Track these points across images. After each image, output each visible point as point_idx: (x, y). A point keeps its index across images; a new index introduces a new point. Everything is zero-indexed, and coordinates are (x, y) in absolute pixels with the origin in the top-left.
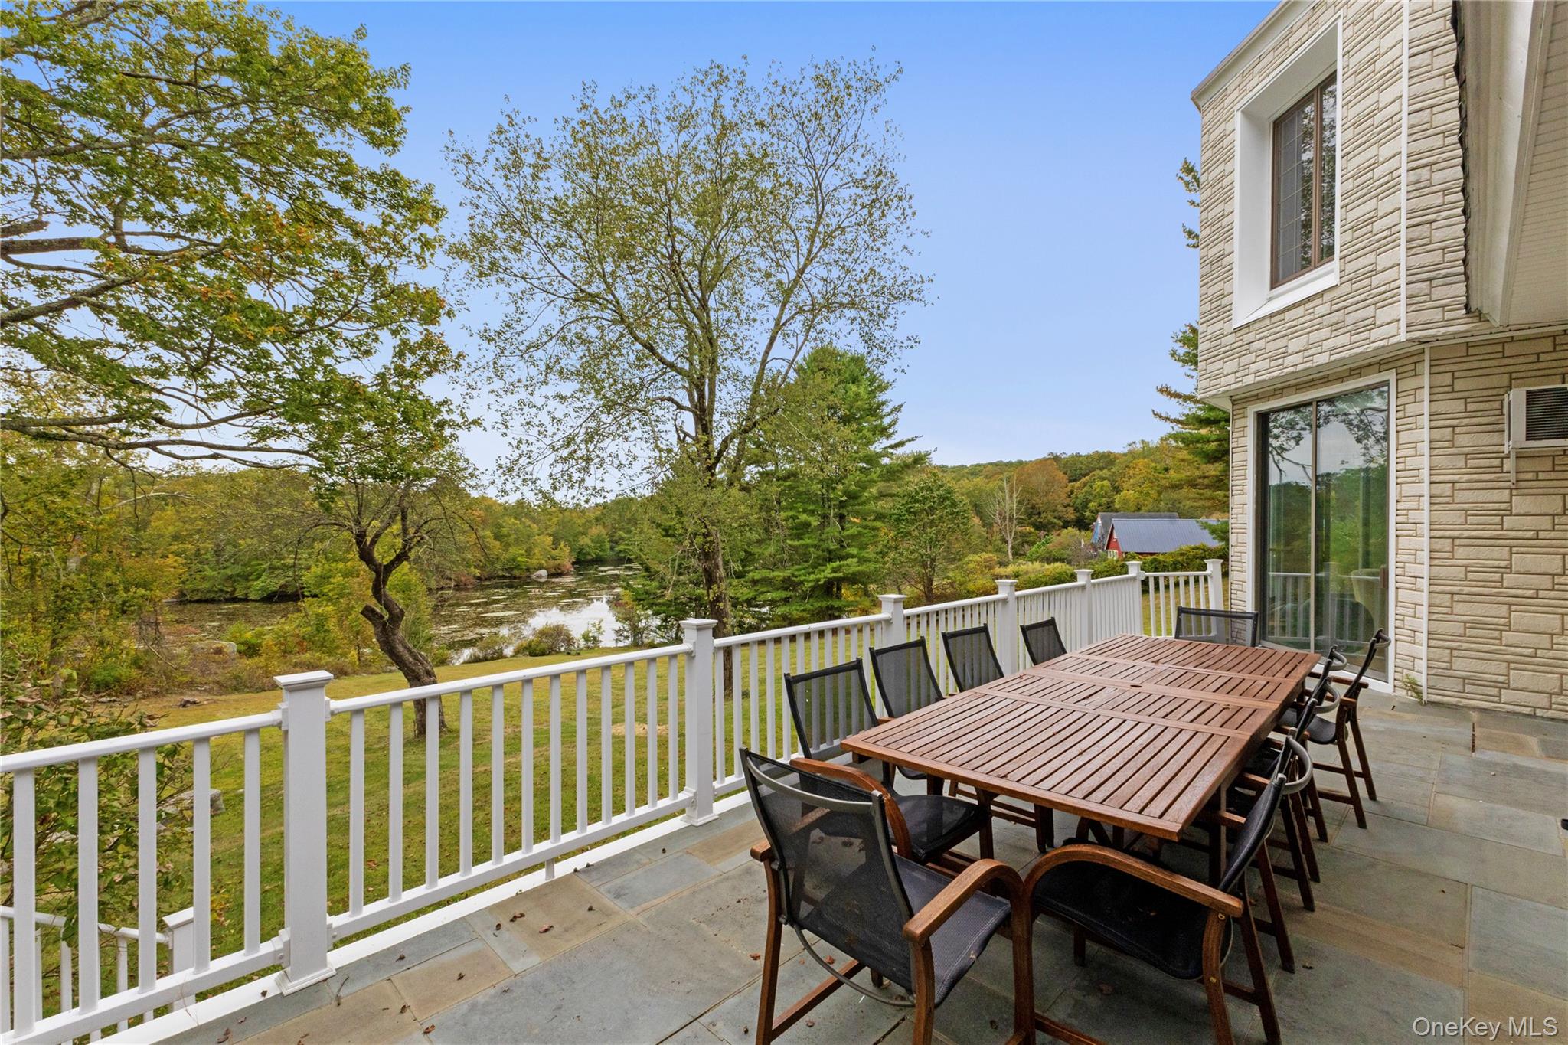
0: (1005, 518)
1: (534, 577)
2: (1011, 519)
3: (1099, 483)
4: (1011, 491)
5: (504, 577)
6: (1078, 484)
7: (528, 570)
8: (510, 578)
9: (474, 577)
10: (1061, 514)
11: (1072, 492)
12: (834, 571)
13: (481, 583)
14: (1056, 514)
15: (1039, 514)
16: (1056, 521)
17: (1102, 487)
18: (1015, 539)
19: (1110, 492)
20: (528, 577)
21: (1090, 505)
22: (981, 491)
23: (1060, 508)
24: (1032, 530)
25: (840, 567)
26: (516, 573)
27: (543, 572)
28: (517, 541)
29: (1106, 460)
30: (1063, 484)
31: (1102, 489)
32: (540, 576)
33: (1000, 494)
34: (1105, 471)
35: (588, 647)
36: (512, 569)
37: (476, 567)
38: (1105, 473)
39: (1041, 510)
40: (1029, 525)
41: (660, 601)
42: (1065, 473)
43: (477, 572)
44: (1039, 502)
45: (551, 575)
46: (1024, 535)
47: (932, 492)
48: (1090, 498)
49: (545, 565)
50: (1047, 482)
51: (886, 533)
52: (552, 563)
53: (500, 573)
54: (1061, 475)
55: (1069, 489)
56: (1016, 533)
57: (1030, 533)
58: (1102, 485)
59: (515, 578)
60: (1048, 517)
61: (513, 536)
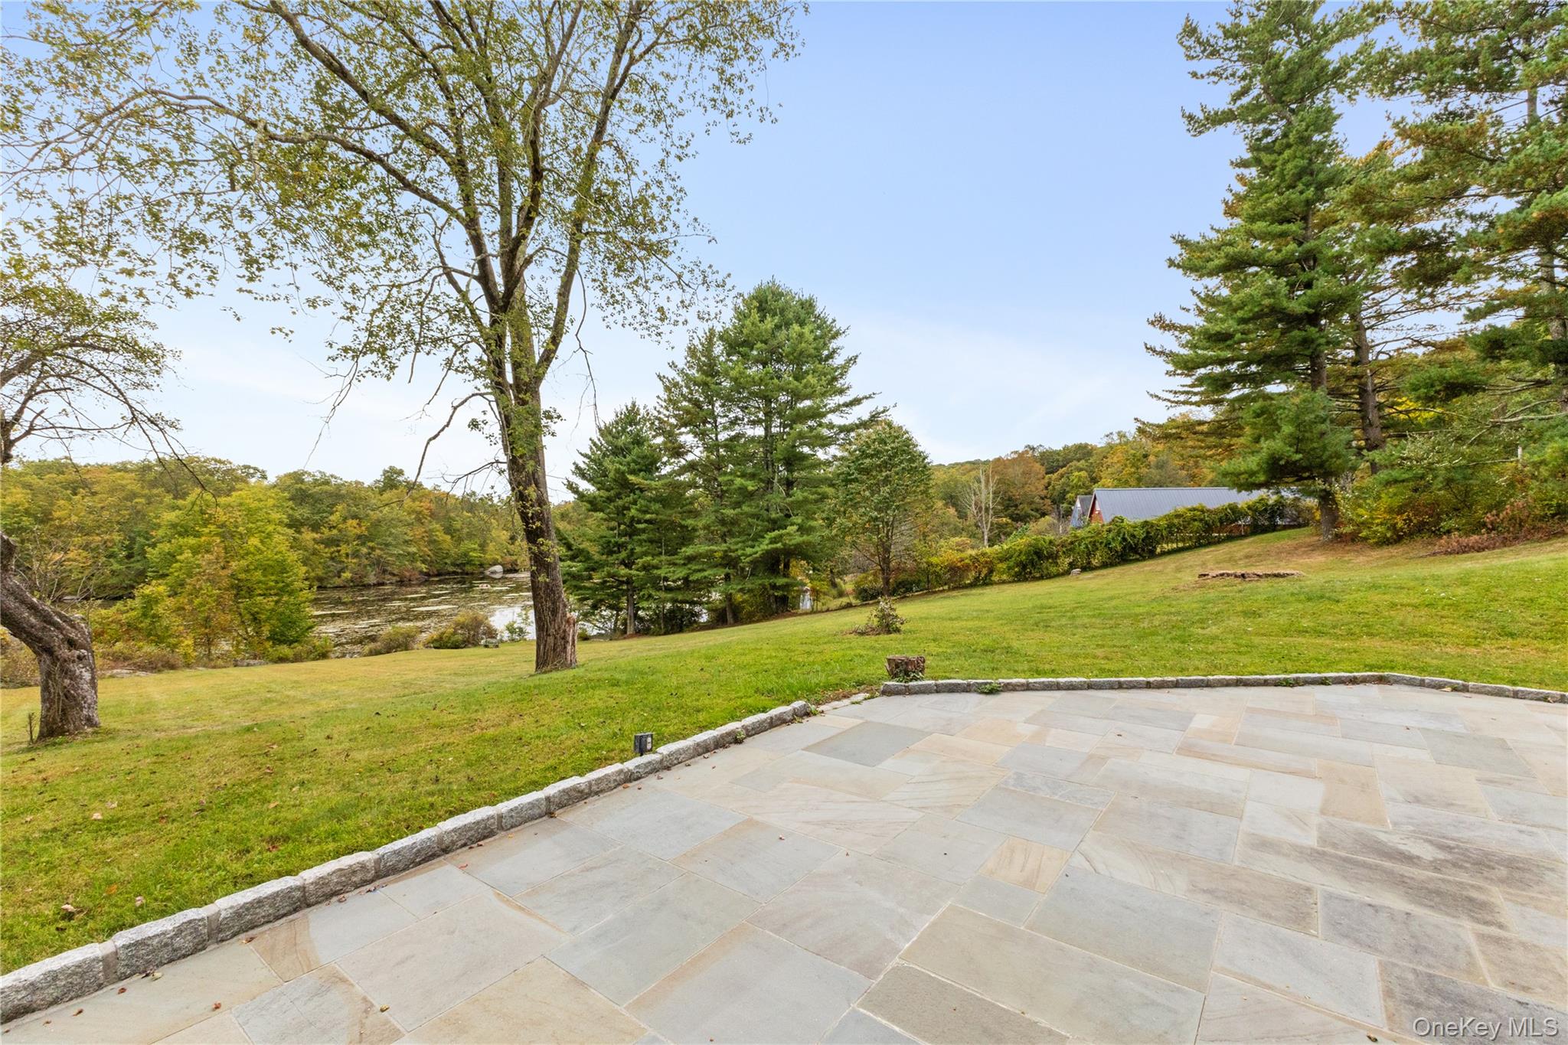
0: (981, 508)
1: (487, 573)
2: (987, 509)
3: (1076, 474)
4: (987, 482)
5: (455, 573)
6: (1055, 476)
7: (481, 565)
8: (462, 573)
9: (421, 572)
10: (1038, 507)
11: (1049, 484)
12: (773, 541)
13: (427, 579)
14: (1033, 506)
15: (1016, 506)
16: (1033, 513)
17: (1080, 477)
18: (991, 530)
19: (1087, 483)
20: (482, 573)
21: (1068, 496)
22: (956, 482)
23: (1037, 500)
24: (1009, 521)
25: (781, 536)
26: (468, 568)
27: (498, 568)
28: (470, 536)
29: (1083, 451)
30: (1040, 476)
31: (1079, 480)
32: (494, 572)
33: (976, 485)
34: (1083, 462)
35: (513, 640)
36: (464, 565)
37: (423, 562)
38: (1082, 464)
39: (1018, 502)
40: (1006, 516)
41: (587, 584)
42: (1043, 465)
43: (424, 567)
44: (1015, 493)
45: (507, 571)
46: (1000, 526)
47: (885, 444)
48: (1068, 489)
49: (500, 560)
50: (1024, 473)
51: (835, 497)
52: (509, 558)
53: (451, 569)
54: (1038, 465)
55: (1046, 480)
56: (992, 525)
57: (1007, 524)
58: (1078, 476)
59: (467, 574)
60: (1026, 509)
61: (466, 530)
